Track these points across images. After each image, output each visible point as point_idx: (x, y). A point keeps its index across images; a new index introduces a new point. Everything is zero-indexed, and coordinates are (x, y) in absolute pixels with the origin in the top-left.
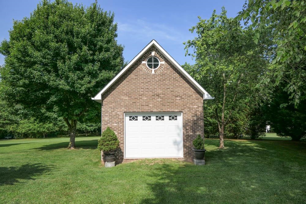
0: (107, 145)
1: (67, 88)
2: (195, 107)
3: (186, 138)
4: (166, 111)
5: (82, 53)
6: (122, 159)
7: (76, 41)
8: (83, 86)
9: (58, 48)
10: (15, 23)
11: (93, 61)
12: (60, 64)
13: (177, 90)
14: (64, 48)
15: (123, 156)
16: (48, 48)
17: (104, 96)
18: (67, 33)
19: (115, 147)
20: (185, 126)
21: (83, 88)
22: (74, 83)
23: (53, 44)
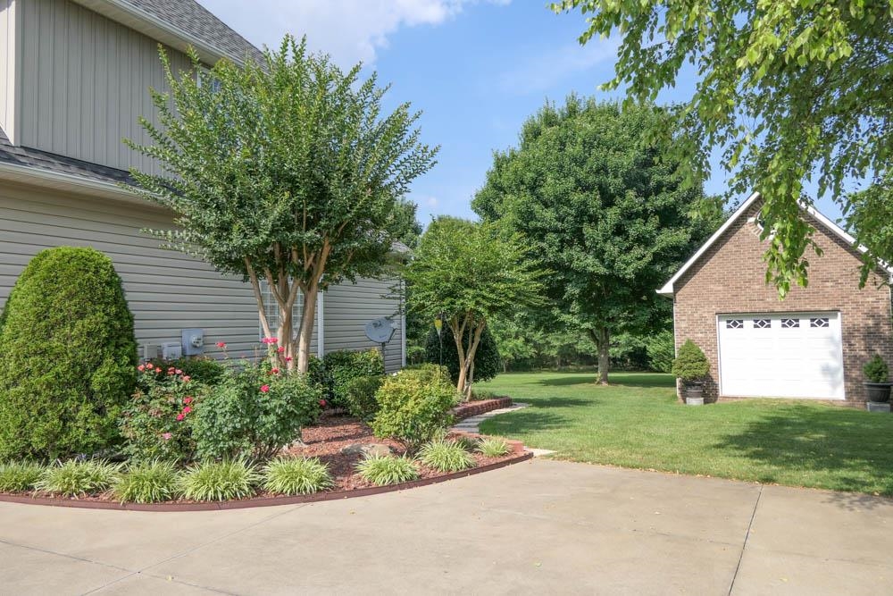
0: (689, 368)
1: (602, 270)
2: (870, 299)
3: (850, 362)
4: (803, 309)
5: (625, 204)
6: (716, 396)
7: (614, 183)
8: (631, 265)
9: (584, 203)
10: (496, 155)
11: (645, 215)
12: (587, 230)
13: (825, 268)
14: (595, 200)
15: (716, 390)
16: (568, 203)
17: (678, 286)
18: (598, 172)
19: (703, 372)
20: (848, 337)
21: (630, 270)
22: (613, 261)
23: (576, 197)
